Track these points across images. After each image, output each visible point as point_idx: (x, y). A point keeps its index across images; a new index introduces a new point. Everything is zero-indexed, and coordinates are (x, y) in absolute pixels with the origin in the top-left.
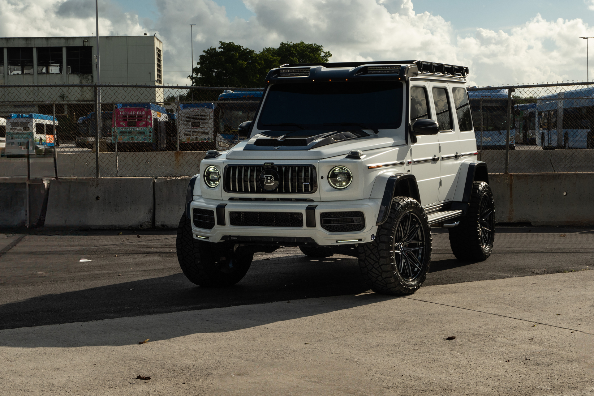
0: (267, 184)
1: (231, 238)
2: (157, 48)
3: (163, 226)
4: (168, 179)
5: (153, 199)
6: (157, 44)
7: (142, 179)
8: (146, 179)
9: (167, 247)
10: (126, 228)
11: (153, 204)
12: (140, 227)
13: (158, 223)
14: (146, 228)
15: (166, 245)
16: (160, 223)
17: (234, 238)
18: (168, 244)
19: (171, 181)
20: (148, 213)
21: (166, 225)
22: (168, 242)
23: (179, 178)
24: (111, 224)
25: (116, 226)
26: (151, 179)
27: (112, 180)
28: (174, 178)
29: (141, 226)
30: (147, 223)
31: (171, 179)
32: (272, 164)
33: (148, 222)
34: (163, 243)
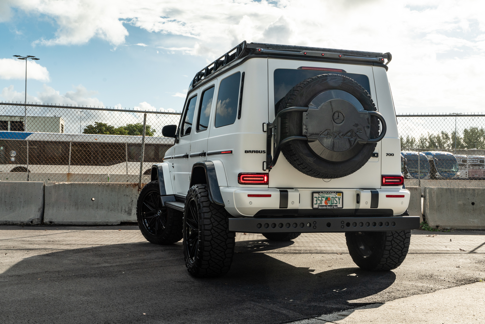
2: (61, 124)
3: (51, 222)
4: (56, 184)
5: (43, 199)
6: (61, 122)
7: (34, 183)
8: (37, 183)
9: (50, 244)
10: (18, 223)
11: (43, 204)
12: (30, 223)
13: (47, 220)
14: (36, 224)
15: (49, 241)
16: (48, 220)
18: (52, 240)
19: (59, 185)
20: (38, 211)
21: (53, 222)
22: (52, 238)
23: (66, 183)
24: (5, 220)
25: (9, 222)
26: (42, 183)
27: (8, 183)
28: (62, 183)
29: (32, 222)
30: (36, 220)
31: (59, 183)
33: (38, 219)
34: (47, 239)
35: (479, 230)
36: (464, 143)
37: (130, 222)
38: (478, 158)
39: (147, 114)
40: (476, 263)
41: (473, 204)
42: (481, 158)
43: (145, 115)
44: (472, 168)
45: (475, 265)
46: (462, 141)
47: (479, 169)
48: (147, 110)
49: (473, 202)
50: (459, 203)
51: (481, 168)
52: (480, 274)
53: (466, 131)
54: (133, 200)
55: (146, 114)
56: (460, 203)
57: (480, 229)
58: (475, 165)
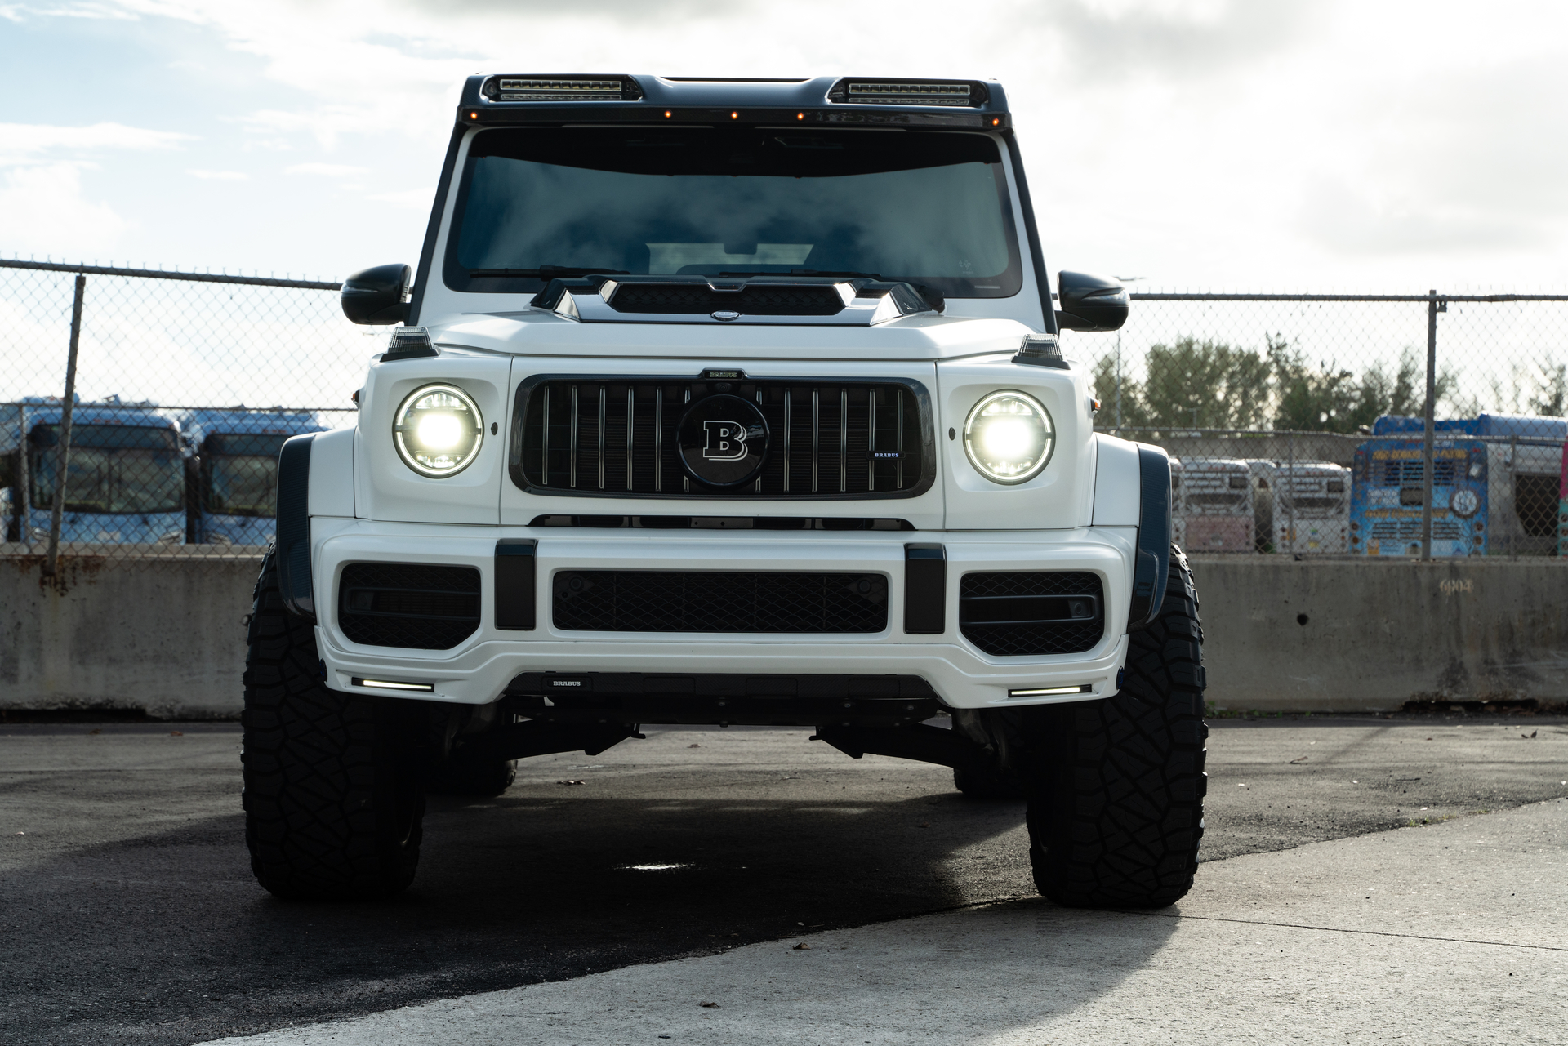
0: (713, 458)
1: (555, 683)
17: (570, 684)
32: (740, 373)
35: (1327, 714)
36: (1147, 407)
37: (15, 708)
38: (1224, 469)
39: (90, 278)
40: (1371, 788)
41: (1302, 619)
42: (1237, 469)
43: (80, 283)
44: (1200, 510)
45: (1374, 792)
46: (1140, 397)
47: (1229, 514)
48: (89, 263)
49: (1302, 612)
50: (1253, 618)
51: (1234, 509)
52: (1401, 811)
53: (1158, 357)
54: (19, 624)
55: (84, 278)
56: (1258, 616)
57: (1330, 710)
58: (1215, 499)
